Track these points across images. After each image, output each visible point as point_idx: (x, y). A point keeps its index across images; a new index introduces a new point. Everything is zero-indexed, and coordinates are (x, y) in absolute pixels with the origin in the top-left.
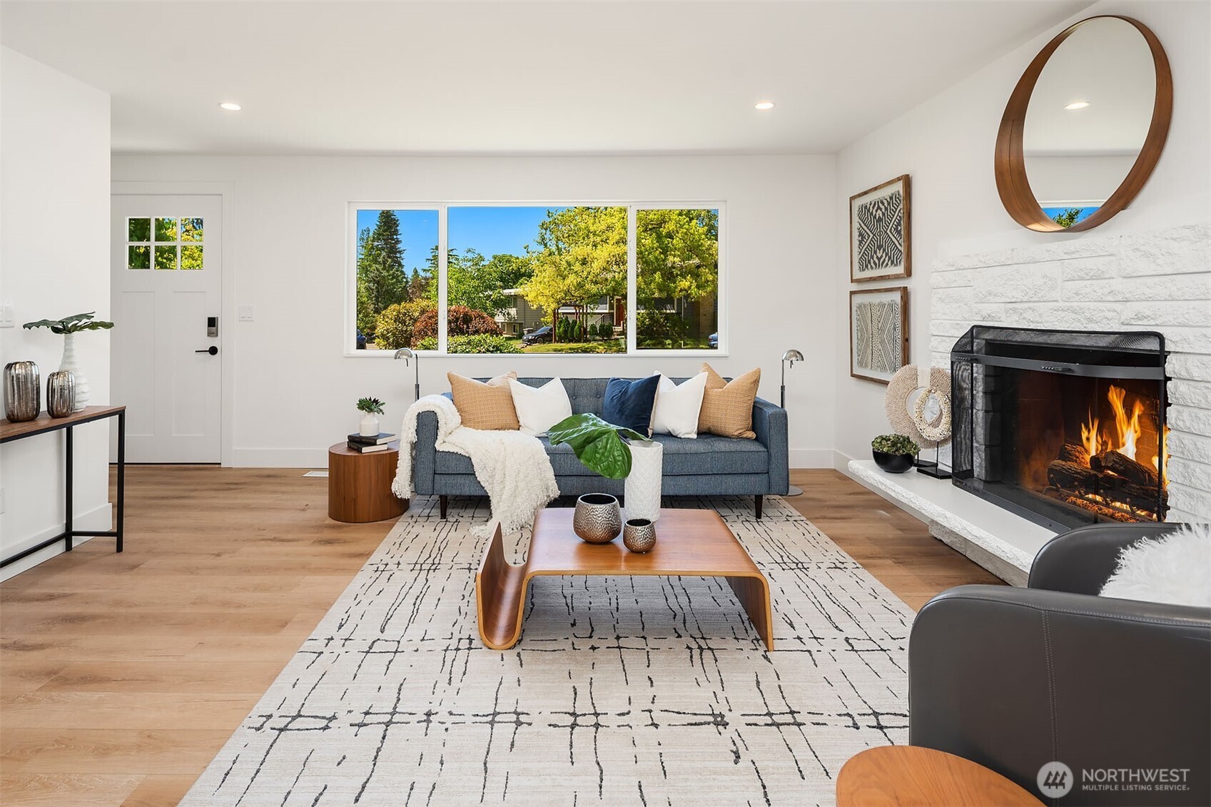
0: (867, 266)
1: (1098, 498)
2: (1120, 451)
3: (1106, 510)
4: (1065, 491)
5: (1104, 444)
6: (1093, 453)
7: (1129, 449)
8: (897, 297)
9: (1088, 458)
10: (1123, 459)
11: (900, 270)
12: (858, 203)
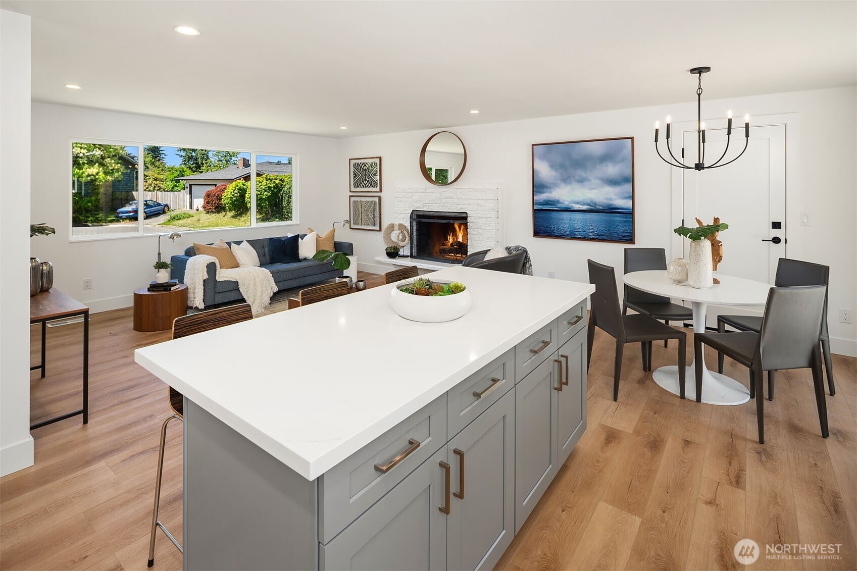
0: (358, 186)
1: (453, 255)
2: (458, 240)
3: (455, 257)
4: (444, 255)
5: (454, 239)
6: (451, 242)
7: (460, 239)
8: (377, 200)
9: (450, 244)
10: (459, 242)
11: (378, 189)
12: (353, 162)
